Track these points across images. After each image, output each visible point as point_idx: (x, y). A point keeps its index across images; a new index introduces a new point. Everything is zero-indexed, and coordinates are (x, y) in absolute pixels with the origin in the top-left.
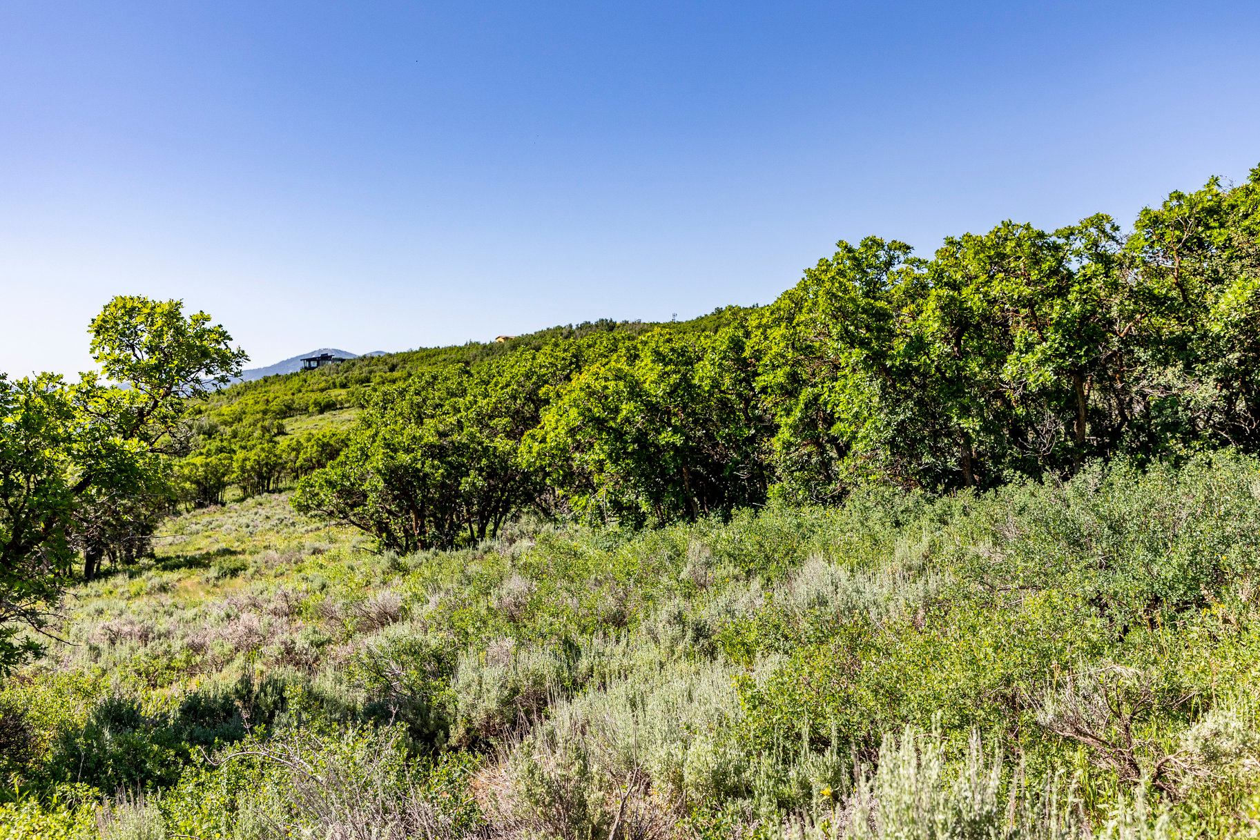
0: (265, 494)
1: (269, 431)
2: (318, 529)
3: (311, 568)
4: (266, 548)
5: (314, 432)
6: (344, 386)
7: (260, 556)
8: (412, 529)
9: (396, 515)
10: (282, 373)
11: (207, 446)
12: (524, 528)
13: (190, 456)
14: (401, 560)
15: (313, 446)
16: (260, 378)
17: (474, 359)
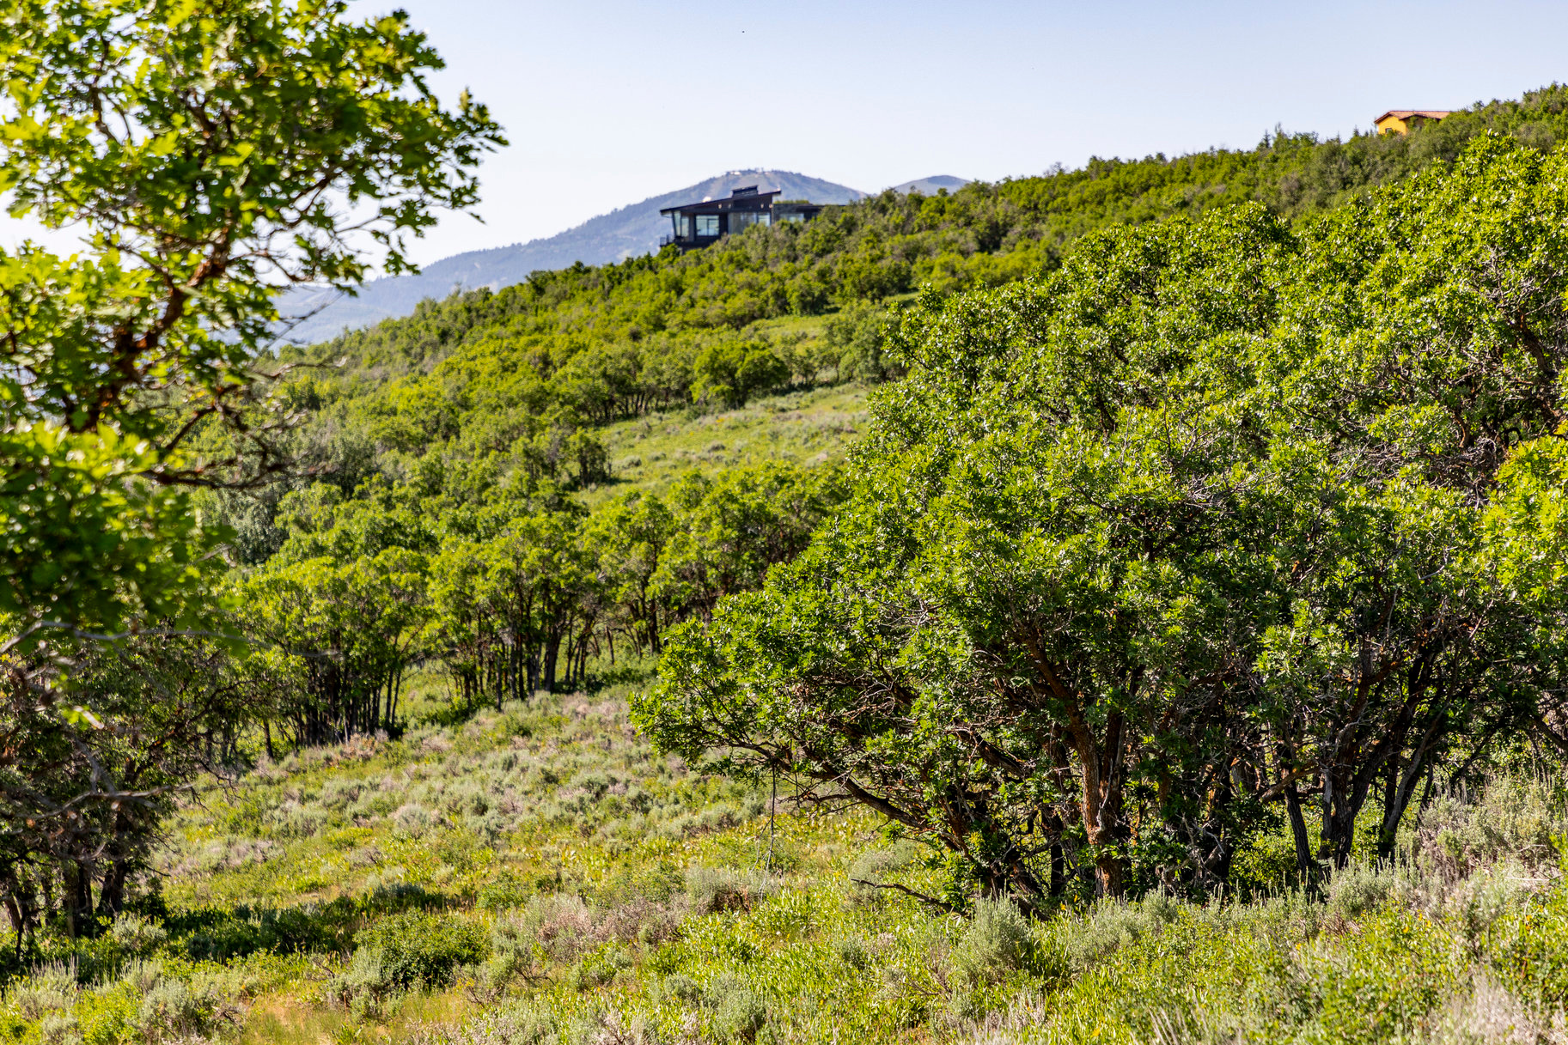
0: (541, 695)
1: (550, 469)
2: (729, 822)
3: (710, 957)
4: (548, 885)
5: (710, 472)
6: (815, 305)
7: (526, 912)
8: (1075, 817)
9: (1016, 767)
10: (598, 259)
11: (340, 524)
12: (1504, 824)
13: (281, 557)
14: (1038, 932)
15: (707, 521)
16: (516, 277)
17: (1295, 201)
